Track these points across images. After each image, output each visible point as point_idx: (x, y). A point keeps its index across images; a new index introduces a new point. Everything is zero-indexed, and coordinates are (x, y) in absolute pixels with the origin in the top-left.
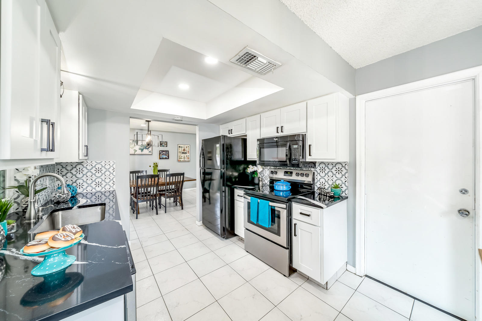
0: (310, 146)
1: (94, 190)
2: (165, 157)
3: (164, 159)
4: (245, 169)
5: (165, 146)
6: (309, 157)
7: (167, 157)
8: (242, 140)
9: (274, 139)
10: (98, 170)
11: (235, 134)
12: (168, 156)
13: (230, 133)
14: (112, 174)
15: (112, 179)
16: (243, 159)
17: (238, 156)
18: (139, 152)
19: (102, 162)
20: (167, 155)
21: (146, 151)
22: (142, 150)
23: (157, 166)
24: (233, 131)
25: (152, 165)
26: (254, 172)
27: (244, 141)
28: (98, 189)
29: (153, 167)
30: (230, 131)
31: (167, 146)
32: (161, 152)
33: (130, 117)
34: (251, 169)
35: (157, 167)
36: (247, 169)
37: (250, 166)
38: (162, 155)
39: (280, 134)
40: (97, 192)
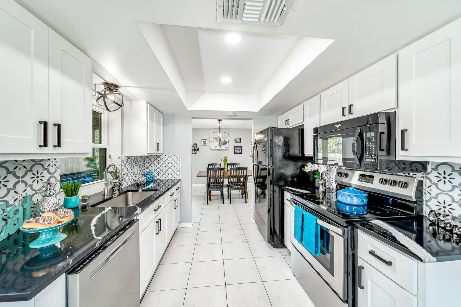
0: (403, 132)
1: (167, 178)
2: (238, 152)
3: (237, 153)
4: (303, 166)
5: (239, 142)
6: (403, 153)
7: (240, 152)
8: (299, 131)
9: (336, 126)
10: (170, 162)
11: (292, 125)
12: (242, 151)
13: (287, 124)
14: (179, 165)
15: (179, 170)
16: (300, 155)
17: (295, 151)
18: (218, 148)
19: (172, 156)
20: (241, 150)
21: (223, 147)
22: (221, 146)
24: (290, 121)
25: (223, 159)
26: (315, 172)
27: (302, 132)
28: (170, 177)
29: (224, 161)
30: (287, 122)
31: (240, 142)
32: (235, 147)
33: (193, 118)
34: (309, 168)
35: (227, 160)
36: (304, 168)
37: (309, 164)
38: (237, 150)
39: (348, 117)
40: (169, 179)
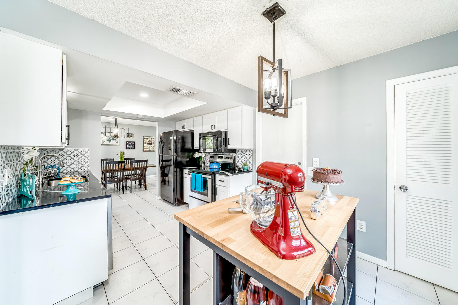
0: (229, 138)
1: (72, 170)
2: (131, 147)
3: (129, 149)
4: (193, 155)
5: (131, 137)
6: (229, 146)
7: (133, 147)
9: (209, 134)
10: (76, 156)
11: (186, 129)
12: (134, 147)
13: (183, 128)
14: (87, 158)
15: (87, 162)
16: (192, 148)
17: (188, 146)
18: (107, 143)
19: (79, 149)
20: (133, 145)
21: (113, 142)
22: (110, 141)
23: (124, 154)
24: (185, 127)
25: (119, 154)
26: (200, 158)
27: (192, 134)
28: (76, 169)
29: (120, 155)
30: (183, 127)
31: (133, 138)
32: (127, 142)
33: (102, 115)
34: (197, 155)
36: (194, 155)
37: (197, 153)
38: (129, 145)
39: (213, 130)
40: (75, 172)
